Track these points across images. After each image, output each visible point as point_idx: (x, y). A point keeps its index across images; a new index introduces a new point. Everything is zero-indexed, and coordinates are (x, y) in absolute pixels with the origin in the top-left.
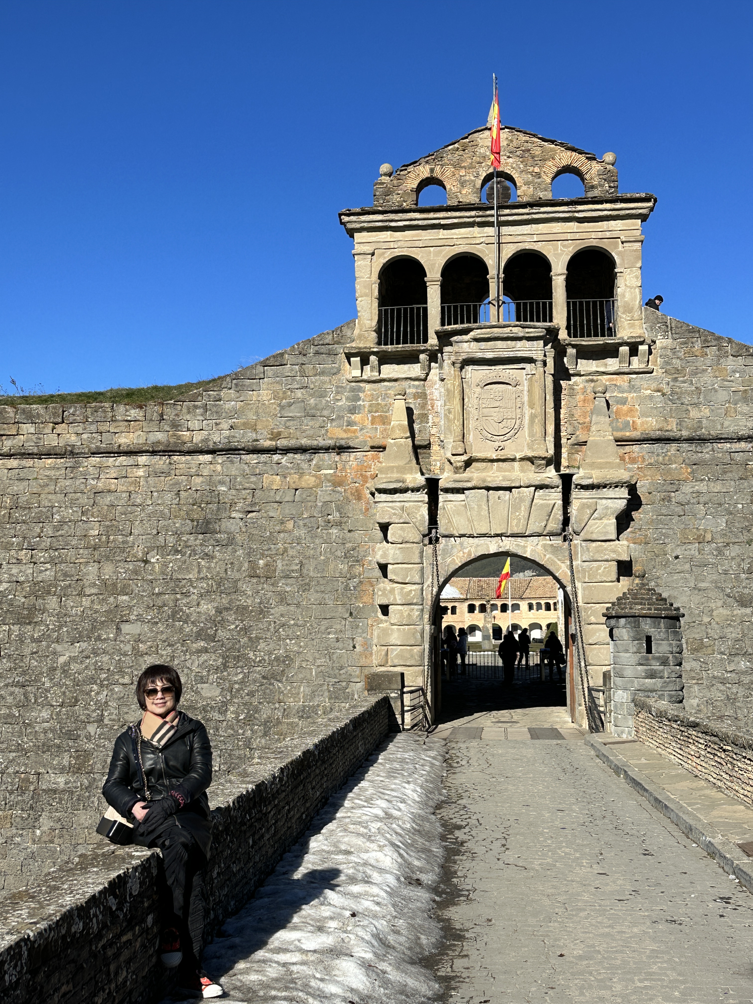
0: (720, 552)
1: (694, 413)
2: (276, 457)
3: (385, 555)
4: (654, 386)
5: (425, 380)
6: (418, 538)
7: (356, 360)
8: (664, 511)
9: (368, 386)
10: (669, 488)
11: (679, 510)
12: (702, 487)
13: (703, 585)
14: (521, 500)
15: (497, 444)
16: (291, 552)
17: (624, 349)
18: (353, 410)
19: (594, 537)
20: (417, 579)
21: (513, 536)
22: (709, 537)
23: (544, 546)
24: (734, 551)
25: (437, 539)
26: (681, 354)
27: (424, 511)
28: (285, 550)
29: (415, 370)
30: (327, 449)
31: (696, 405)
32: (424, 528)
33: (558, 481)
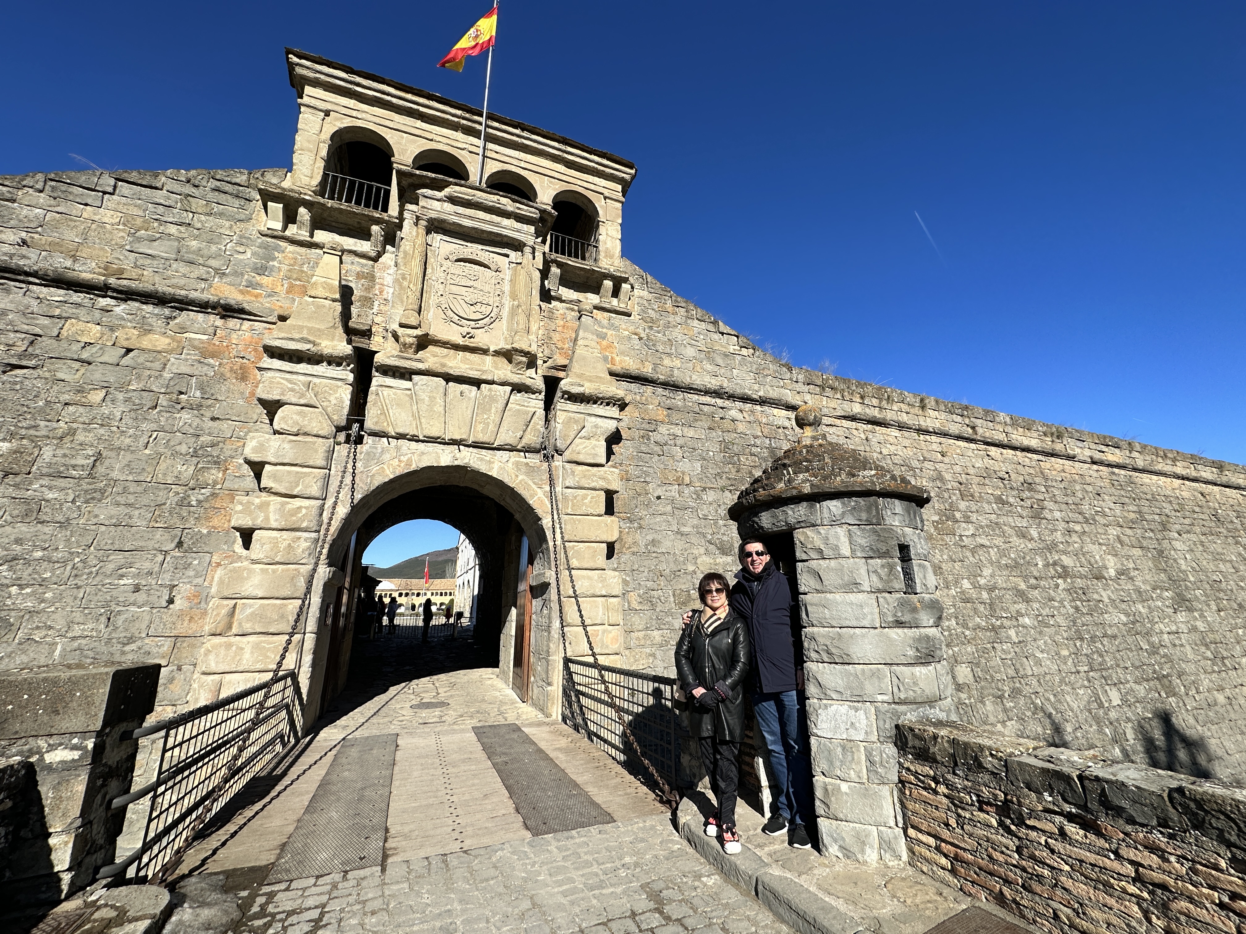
0: (699, 497)
1: (667, 362)
2: (103, 302)
3: (261, 447)
4: (632, 328)
5: (375, 259)
6: (327, 429)
7: (276, 208)
8: (643, 449)
9: (291, 248)
10: (647, 427)
11: (657, 449)
12: (677, 431)
13: (683, 529)
14: (493, 399)
15: (465, 330)
16: (80, 437)
17: (608, 284)
18: (261, 270)
19: (581, 458)
20: (315, 490)
21: (477, 445)
22: (687, 480)
23: (517, 464)
24: (710, 496)
25: (359, 440)
26: (656, 307)
27: (345, 394)
28: (72, 432)
29: (364, 246)
30: (204, 307)
31: (669, 355)
32: (341, 417)
33: (540, 384)
